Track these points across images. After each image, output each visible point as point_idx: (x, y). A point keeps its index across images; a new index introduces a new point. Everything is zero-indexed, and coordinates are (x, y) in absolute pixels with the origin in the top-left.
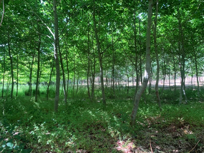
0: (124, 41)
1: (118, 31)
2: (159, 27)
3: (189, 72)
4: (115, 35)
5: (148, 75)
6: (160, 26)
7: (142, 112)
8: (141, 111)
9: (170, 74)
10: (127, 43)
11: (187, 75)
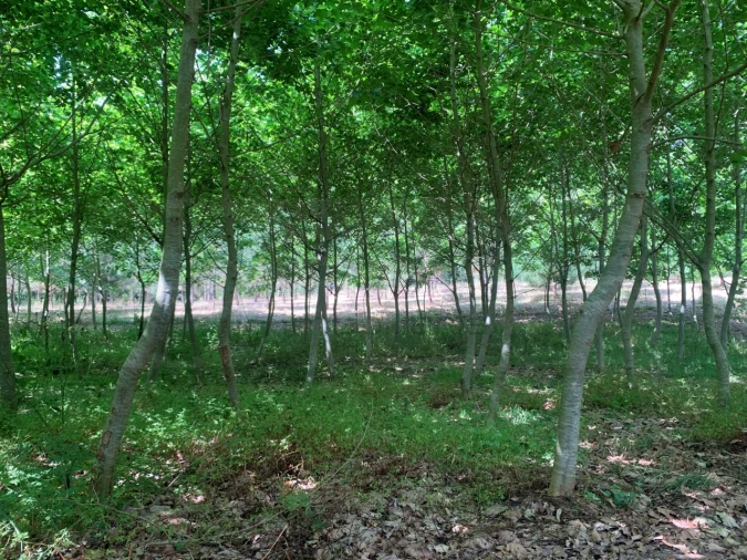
0: (128, 142)
1: (100, 100)
2: (259, 112)
3: (350, 271)
4: (85, 112)
5: (168, 296)
6: (263, 110)
7: (158, 429)
8: (153, 427)
9: (296, 278)
10: (142, 152)
11: (346, 282)
